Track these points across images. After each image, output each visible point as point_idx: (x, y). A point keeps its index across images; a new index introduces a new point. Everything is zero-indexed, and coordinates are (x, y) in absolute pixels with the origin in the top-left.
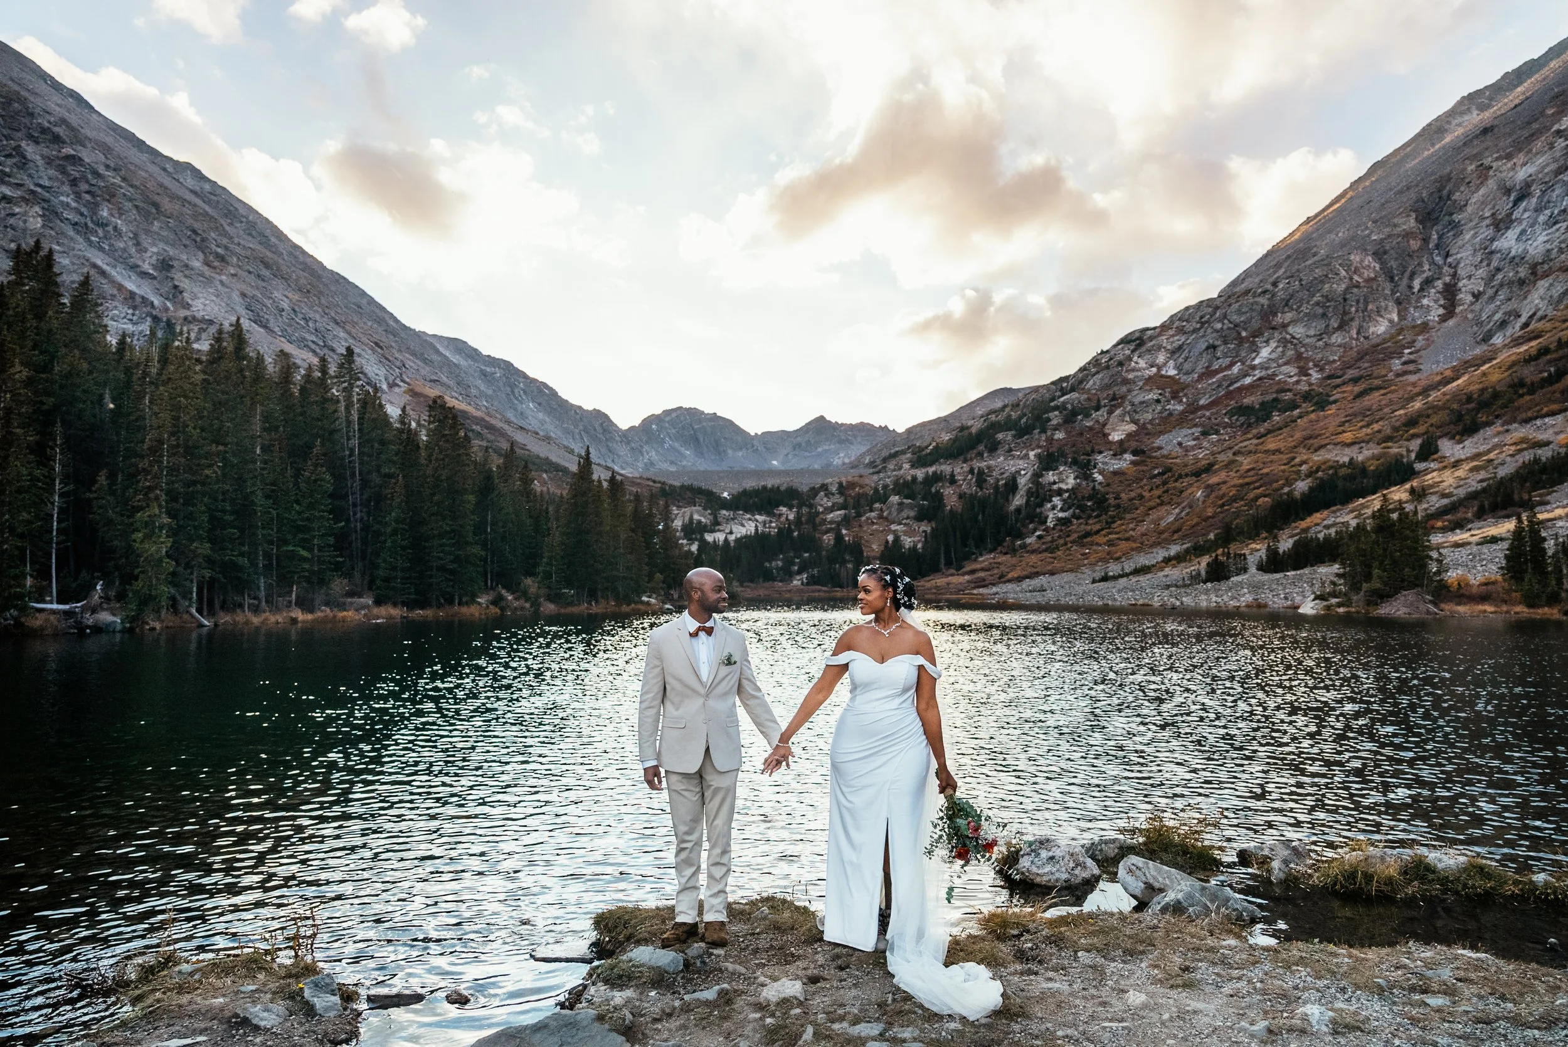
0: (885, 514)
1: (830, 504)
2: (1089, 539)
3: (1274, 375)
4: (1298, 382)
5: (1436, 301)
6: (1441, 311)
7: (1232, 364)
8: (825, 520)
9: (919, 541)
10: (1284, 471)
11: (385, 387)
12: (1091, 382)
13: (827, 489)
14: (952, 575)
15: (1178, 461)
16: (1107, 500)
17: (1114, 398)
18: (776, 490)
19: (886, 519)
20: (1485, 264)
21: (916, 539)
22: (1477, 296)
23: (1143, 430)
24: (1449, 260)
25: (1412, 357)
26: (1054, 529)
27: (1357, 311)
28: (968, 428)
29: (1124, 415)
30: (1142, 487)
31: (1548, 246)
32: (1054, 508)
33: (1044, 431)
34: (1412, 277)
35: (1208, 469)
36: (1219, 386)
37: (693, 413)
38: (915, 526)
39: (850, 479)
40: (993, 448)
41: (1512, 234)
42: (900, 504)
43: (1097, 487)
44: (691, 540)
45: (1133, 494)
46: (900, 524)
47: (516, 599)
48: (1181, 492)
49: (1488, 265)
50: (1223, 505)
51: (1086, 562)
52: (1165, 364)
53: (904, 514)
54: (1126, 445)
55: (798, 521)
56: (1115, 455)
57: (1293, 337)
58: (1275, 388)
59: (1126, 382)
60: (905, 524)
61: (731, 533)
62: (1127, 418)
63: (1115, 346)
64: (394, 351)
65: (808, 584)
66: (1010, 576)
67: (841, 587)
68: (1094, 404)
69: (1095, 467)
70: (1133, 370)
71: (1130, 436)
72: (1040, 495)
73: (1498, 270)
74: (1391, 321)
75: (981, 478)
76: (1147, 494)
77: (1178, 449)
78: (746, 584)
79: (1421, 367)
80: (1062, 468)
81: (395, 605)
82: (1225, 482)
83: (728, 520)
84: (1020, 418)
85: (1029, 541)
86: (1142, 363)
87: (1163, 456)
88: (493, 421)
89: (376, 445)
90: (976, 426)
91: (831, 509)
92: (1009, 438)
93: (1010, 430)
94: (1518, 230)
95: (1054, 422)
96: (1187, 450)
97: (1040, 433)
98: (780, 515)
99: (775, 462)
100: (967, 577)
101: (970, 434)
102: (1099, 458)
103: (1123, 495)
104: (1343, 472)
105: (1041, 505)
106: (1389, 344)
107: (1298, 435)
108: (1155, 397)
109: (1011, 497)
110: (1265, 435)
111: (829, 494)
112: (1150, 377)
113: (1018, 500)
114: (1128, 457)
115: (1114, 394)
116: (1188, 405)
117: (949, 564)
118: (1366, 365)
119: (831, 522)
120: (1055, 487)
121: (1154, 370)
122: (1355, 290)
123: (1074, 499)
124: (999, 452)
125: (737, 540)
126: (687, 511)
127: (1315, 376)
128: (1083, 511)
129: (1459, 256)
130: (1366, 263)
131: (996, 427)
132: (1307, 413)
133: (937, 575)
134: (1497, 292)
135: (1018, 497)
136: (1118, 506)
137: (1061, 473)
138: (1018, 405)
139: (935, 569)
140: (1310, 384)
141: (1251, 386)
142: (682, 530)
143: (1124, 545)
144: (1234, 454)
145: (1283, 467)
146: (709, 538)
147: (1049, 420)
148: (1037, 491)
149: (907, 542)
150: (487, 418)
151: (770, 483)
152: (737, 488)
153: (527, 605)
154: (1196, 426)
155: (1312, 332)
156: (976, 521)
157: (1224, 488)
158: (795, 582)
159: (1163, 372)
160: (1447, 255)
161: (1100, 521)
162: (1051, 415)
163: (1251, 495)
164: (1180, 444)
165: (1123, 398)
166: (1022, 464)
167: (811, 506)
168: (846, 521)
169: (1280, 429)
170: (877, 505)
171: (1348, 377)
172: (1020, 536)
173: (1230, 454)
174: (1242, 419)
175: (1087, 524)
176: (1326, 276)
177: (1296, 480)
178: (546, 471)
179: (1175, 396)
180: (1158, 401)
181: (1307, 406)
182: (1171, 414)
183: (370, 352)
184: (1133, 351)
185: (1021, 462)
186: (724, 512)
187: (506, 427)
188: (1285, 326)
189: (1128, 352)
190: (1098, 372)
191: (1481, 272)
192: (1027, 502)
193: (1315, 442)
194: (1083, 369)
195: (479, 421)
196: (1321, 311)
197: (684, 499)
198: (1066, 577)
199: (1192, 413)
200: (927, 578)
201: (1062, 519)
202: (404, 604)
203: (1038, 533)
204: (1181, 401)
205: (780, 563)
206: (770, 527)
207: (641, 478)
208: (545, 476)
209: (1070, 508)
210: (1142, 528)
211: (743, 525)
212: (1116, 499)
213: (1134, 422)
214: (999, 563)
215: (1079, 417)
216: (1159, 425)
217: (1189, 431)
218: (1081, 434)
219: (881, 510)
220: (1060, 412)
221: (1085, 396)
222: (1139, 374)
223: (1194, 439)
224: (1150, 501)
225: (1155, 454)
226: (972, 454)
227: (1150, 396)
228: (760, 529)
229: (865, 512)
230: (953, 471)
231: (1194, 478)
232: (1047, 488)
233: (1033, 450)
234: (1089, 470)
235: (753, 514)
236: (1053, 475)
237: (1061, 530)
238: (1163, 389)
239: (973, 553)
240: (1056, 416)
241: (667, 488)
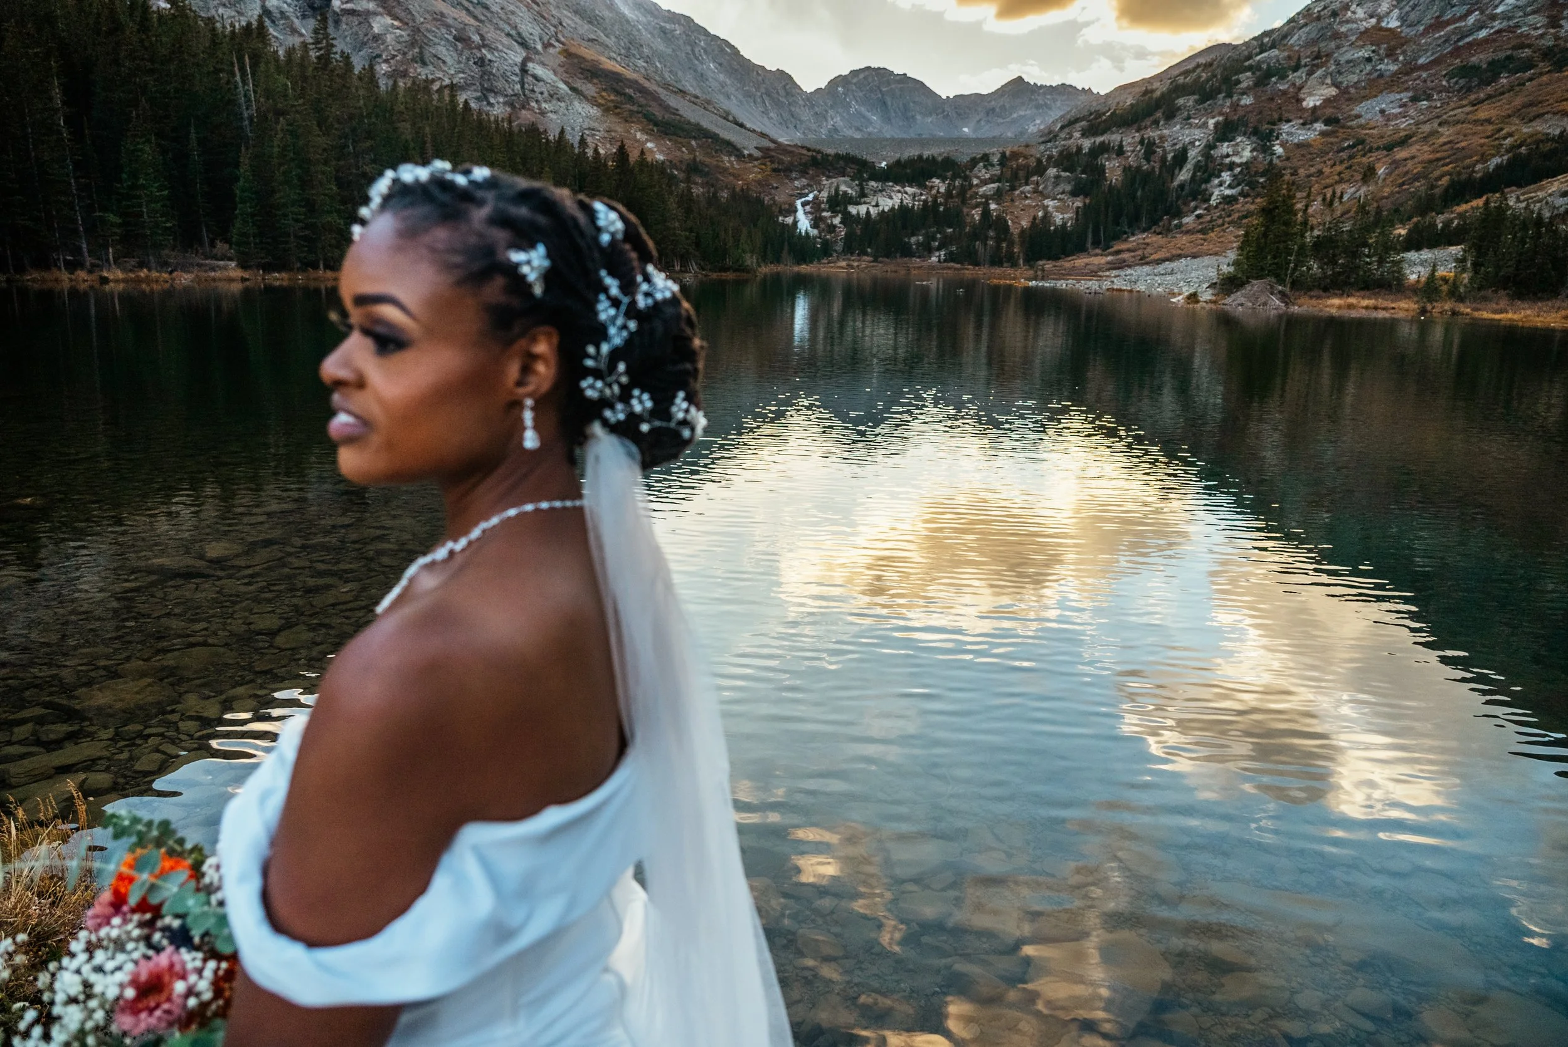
0: (1041, 188)
1: (987, 176)
3: (1517, 26)
4: (1542, 36)
7: (1469, 13)
8: (977, 193)
9: (1071, 218)
10: (1482, 145)
11: (539, 47)
12: (1296, 37)
13: (988, 160)
14: (1096, 255)
15: (1375, 131)
16: (1282, 176)
17: (1318, 56)
18: (932, 160)
19: (1041, 193)
21: (1067, 216)
23: (1345, 95)
26: (1216, 207)
28: (1152, 91)
29: (1325, 76)
30: (1325, 162)
32: (1221, 184)
35: (1404, 142)
36: (1446, 41)
37: (882, 73)
38: (1069, 201)
39: (1016, 149)
40: (1170, 116)
42: (1057, 177)
43: (1276, 161)
44: (835, 212)
45: (1313, 170)
46: (1053, 198)
50: (1403, 184)
52: (1388, 14)
53: (1060, 189)
54: (1319, 112)
55: (948, 194)
56: (1304, 124)
58: (1514, 42)
59: (1336, 36)
60: (1060, 200)
61: (877, 205)
62: (1329, 81)
64: (552, 8)
65: (945, 261)
66: (1152, 257)
67: (976, 264)
68: (1293, 64)
69: (1277, 138)
70: (1348, 21)
71: (1328, 101)
72: (1209, 169)
75: (1149, 148)
76: (1327, 170)
77: (1379, 117)
78: (880, 259)
82: (1413, 158)
83: (875, 192)
84: (1208, 81)
85: (1186, 220)
86: (1360, 13)
87: (1362, 127)
88: (647, 84)
90: (1161, 88)
91: (985, 182)
92: (1191, 103)
93: (1193, 94)
95: (1244, 85)
96: (1389, 119)
97: (1225, 98)
98: (932, 187)
99: (966, 130)
100: (1110, 258)
101: (1151, 98)
102: (1285, 127)
103: (1301, 171)
104: (1547, 147)
105: (1208, 181)
107: (1518, 101)
108: (1366, 55)
109: (1177, 172)
110: (1481, 102)
111: (988, 165)
112: (1367, 30)
113: (1184, 175)
114: (1319, 126)
115: (1319, 52)
116: (1404, 65)
117: (1096, 243)
119: (982, 197)
120: (1227, 160)
121: (1373, 21)
123: (1247, 176)
124: (1176, 120)
125: (880, 214)
126: (835, 181)
128: (1253, 189)
131: (1178, 90)
132: (1541, 74)
133: (1082, 255)
135: (1184, 170)
137: (1237, 144)
138: (1211, 65)
139: (1080, 248)
140: (1557, 38)
141: (1486, 40)
142: (828, 201)
144: (1440, 124)
145: (1483, 141)
146: (853, 210)
147: (1238, 82)
148: (1206, 165)
149: (1058, 218)
150: (642, 81)
151: (926, 154)
152: (897, 157)
154: (1407, 90)
156: (1134, 197)
157: (1410, 164)
158: (934, 259)
159: (1383, 24)
162: (1242, 76)
163: (1437, 173)
164: (1382, 111)
165: (1329, 55)
166: (1198, 133)
167: (966, 178)
168: (998, 196)
169: (1503, 93)
170: (1035, 178)
172: (1179, 214)
173: (1437, 121)
174: (1462, 82)
177: (1494, 156)
178: (695, 138)
179: (1391, 54)
180: (1369, 60)
181: (1544, 66)
182: (1381, 76)
183: (524, 9)
185: (1197, 132)
186: (873, 183)
187: (660, 90)
190: (1306, 25)
192: (1193, 178)
193: (1534, 110)
194: (1290, 21)
195: (633, 84)
197: (835, 169)
198: (1207, 261)
199: (1407, 74)
201: (1228, 196)
203: (1198, 212)
204: (1397, 60)
205: (920, 239)
206: (917, 200)
207: (796, 146)
208: (693, 143)
209: (1239, 185)
211: (891, 198)
212: (1292, 175)
213: (1336, 85)
214: (1148, 244)
215: (1274, 79)
216: (1365, 88)
217: (1398, 96)
218: (1272, 99)
219: (1037, 183)
220: (1253, 73)
221: (1286, 54)
222: (1355, 26)
223: (1400, 106)
224: (1328, 177)
225: (1350, 124)
226: (1148, 122)
227: (1361, 54)
228: (908, 201)
229: (1020, 186)
230: (1121, 141)
231: (1385, 152)
232: (1218, 161)
233: (1213, 118)
234: (1270, 141)
235: (903, 187)
236: (1228, 147)
237: (1224, 210)
238: (1378, 45)
239: (1125, 233)
240: (1248, 78)
241: (819, 156)
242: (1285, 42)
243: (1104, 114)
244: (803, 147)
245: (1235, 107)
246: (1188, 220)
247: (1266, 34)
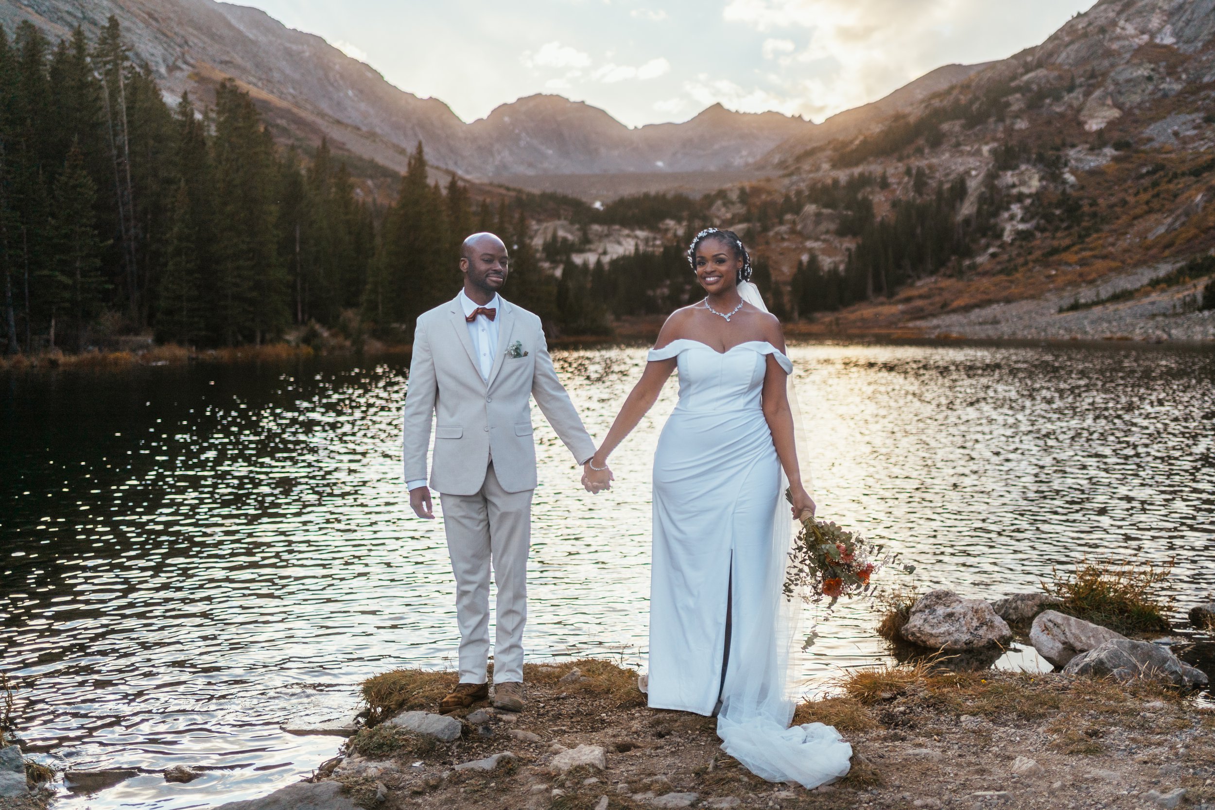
0: (799, 227)
1: (729, 216)
2: (1055, 258)
9: (841, 262)
11: (161, 69)
12: (1064, 56)
13: (725, 197)
14: (882, 304)
15: (1173, 156)
16: (1080, 207)
17: (1093, 76)
18: (660, 199)
19: (800, 234)
21: (838, 259)
26: (1012, 244)
28: (904, 116)
30: (1126, 191)
32: (1012, 218)
33: (1001, 119)
38: (836, 242)
39: (754, 183)
40: (936, 142)
42: (818, 215)
43: (1069, 190)
44: (555, 263)
45: (1113, 200)
46: (817, 239)
47: (334, 335)
48: (1176, 196)
51: (1051, 286)
52: (1160, 30)
53: (823, 227)
54: (1106, 136)
59: (1109, 54)
60: (824, 241)
61: (605, 253)
62: (1109, 102)
63: (1095, 7)
66: (955, 304)
68: (1066, 83)
69: (1066, 165)
70: (1118, 38)
71: (1112, 124)
72: (995, 201)
75: (920, 180)
76: (1131, 199)
77: (1173, 140)
78: (624, 318)
80: (1023, 167)
81: (181, 343)
83: (601, 237)
84: (971, 103)
85: (980, 260)
86: (1130, 29)
87: (1158, 151)
88: (303, 113)
89: (151, 142)
90: (915, 113)
92: (957, 128)
93: (958, 118)
95: (1015, 108)
96: (1185, 141)
97: (996, 122)
98: (667, 230)
99: (660, 164)
100: (901, 307)
101: (908, 124)
102: (1072, 153)
103: (1101, 201)
105: (996, 214)
108: (1146, 74)
109: (958, 205)
111: (728, 203)
112: (1140, 48)
113: (967, 209)
114: (1109, 151)
115: (1093, 70)
116: (1189, 83)
117: (878, 290)
120: (1015, 191)
121: (1146, 37)
123: (1039, 207)
124: (945, 146)
125: (613, 263)
126: (550, 225)
128: (1049, 222)
131: (939, 115)
133: (864, 304)
135: (967, 204)
136: (1094, 215)
137: (1022, 173)
138: (968, 86)
139: (859, 297)
142: (543, 250)
143: (1100, 264)
146: (578, 259)
147: (1008, 104)
148: (992, 197)
149: (826, 262)
150: (296, 109)
151: (653, 189)
152: (612, 196)
153: (348, 343)
154: (1197, 110)
156: (913, 235)
159: (1158, 41)
161: (1070, 235)
162: (1011, 98)
164: (1176, 134)
165: (1104, 74)
166: (972, 162)
170: (788, 217)
172: (969, 253)
175: (1054, 238)
179: (1171, 71)
180: (1150, 79)
183: (141, 25)
184: (1119, 13)
185: (971, 160)
186: (596, 227)
187: (319, 121)
189: (1112, 15)
190: (1072, 42)
192: (979, 211)
194: (1053, 38)
195: (286, 113)
197: (546, 211)
198: (1026, 306)
199: (1193, 93)
200: (851, 308)
201: (1023, 231)
202: (192, 342)
203: (992, 250)
204: (1179, 79)
205: (666, 291)
206: (654, 246)
207: (491, 184)
208: (370, 183)
209: (1032, 218)
210: (1123, 244)
211: (619, 243)
212: (1091, 205)
213: (1119, 106)
214: (941, 289)
215: (1048, 101)
216: (1150, 109)
217: (1189, 117)
218: (1049, 123)
219: (794, 223)
220: (1023, 95)
221: (1056, 73)
222: (1126, 43)
223: (1195, 128)
224: (1135, 207)
225: (1143, 148)
226: (910, 150)
227: (1139, 72)
228: (641, 248)
229: (773, 226)
230: (885, 173)
231: (1193, 178)
232: (1004, 192)
233: (987, 143)
234: (1058, 168)
235: (633, 230)
236: (1012, 176)
237: (1021, 247)
238: (1156, 63)
239: (909, 277)
240: (1018, 100)
241: (524, 197)
242: (1052, 60)
243: (851, 142)
244: (500, 186)
245: (1010, 131)
246: (981, 259)
247: (1026, 52)
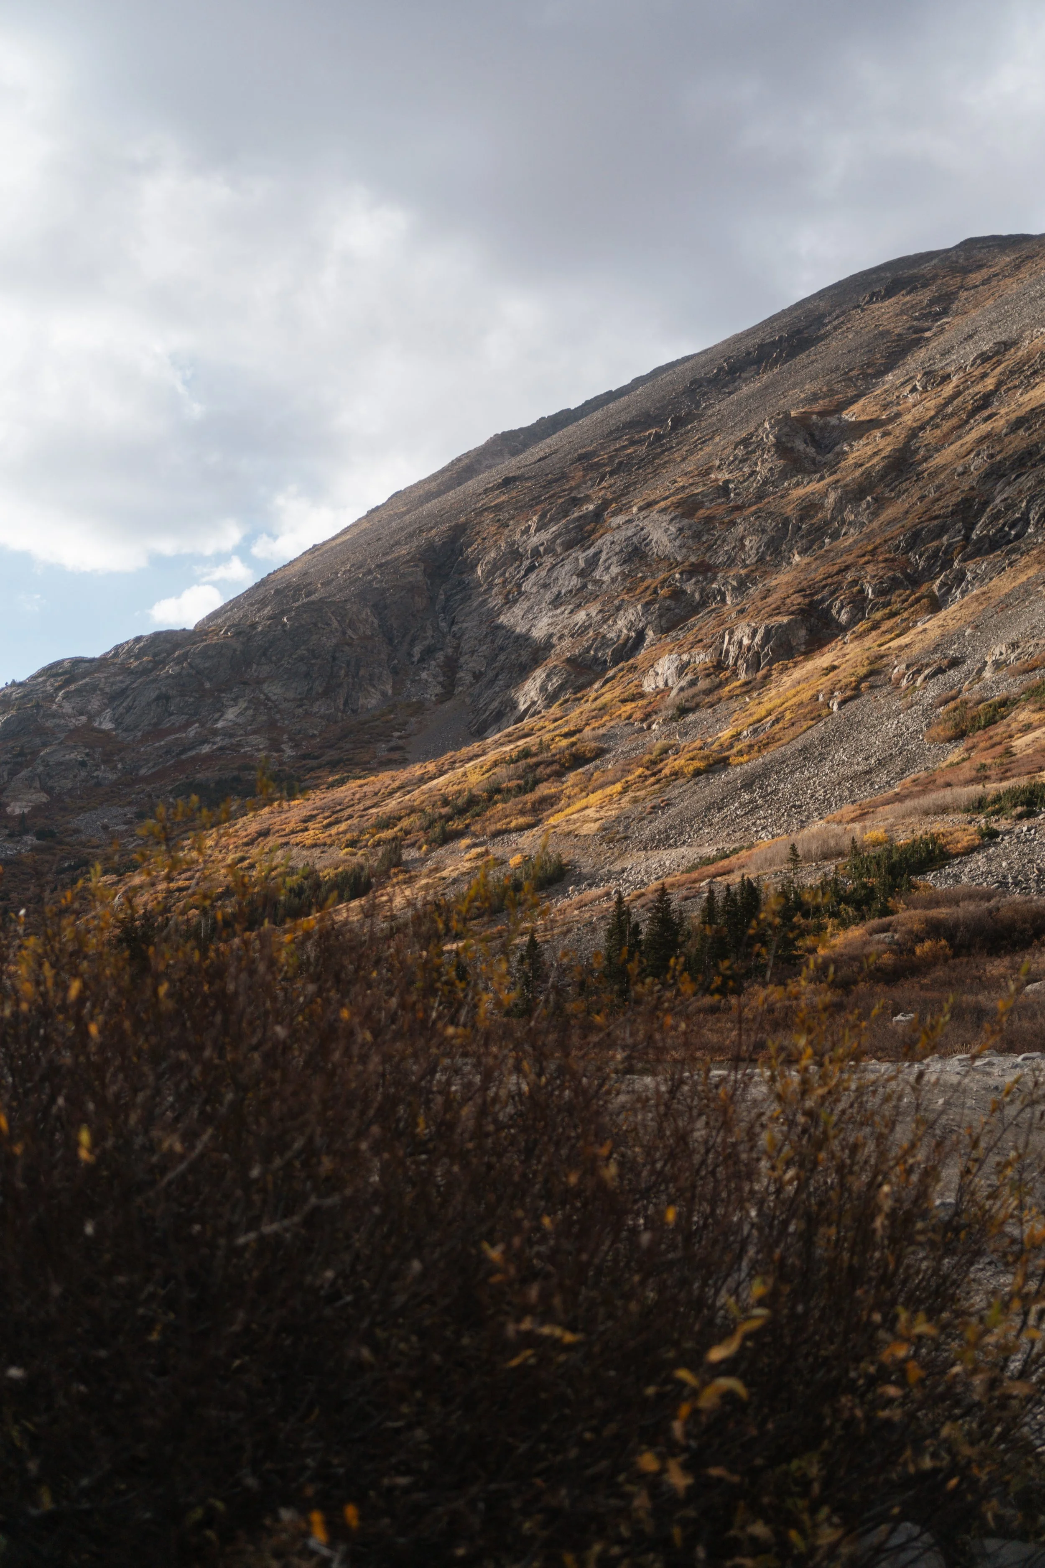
3: (239, 745)
4: (266, 759)
5: (435, 676)
6: (439, 690)
7: (188, 725)
20: (489, 639)
22: (477, 676)
23: (59, 804)
24: (455, 628)
25: (400, 742)
27: (346, 675)
31: (551, 630)
34: (412, 644)
35: (135, 865)
36: (167, 752)
41: (518, 610)
49: (493, 642)
56: (11, 836)
57: (268, 699)
58: (239, 762)
73: (502, 649)
74: (384, 694)
79: (408, 756)
82: (150, 885)
94: (526, 605)
104: (294, 881)
106: (377, 723)
107: (254, 828)
118: (349, 746)
122: (347, 648)
127: (289, 752)
129: (465, 625)
130: (364, 616)
134: (497, 675)
140: (281, 764)
141: (209, 757)
155: (291, 695)
157: (148, 893)
160: (453, 623)
169: (236, 818)
171: (325, 758)
176: (315, 625)
181: (273, 792)
188: (259, 682)
191: (484, 649)
193: (271, 840)
196: (304, 669)
